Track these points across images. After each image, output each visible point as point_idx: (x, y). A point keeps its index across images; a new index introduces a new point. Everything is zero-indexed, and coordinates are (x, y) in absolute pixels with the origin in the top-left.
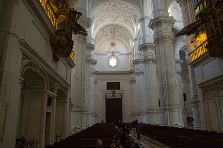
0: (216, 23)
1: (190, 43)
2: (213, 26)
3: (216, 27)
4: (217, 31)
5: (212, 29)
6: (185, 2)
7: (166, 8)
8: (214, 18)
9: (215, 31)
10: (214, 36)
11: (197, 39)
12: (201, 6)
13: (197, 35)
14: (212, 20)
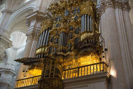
0: (53, 67)
1: (22, 71)
2: (51, 68)
3: (52, 70)
4: (52, 74)
5: (49, 71)
6: (32, 39)
7: (10, 32)
8: (53, 64)
9: (50, 73)
10: (48, 76)
11: (31, 71)
12: (43, 49)
13: (32, 68)
14: (51, 64)
